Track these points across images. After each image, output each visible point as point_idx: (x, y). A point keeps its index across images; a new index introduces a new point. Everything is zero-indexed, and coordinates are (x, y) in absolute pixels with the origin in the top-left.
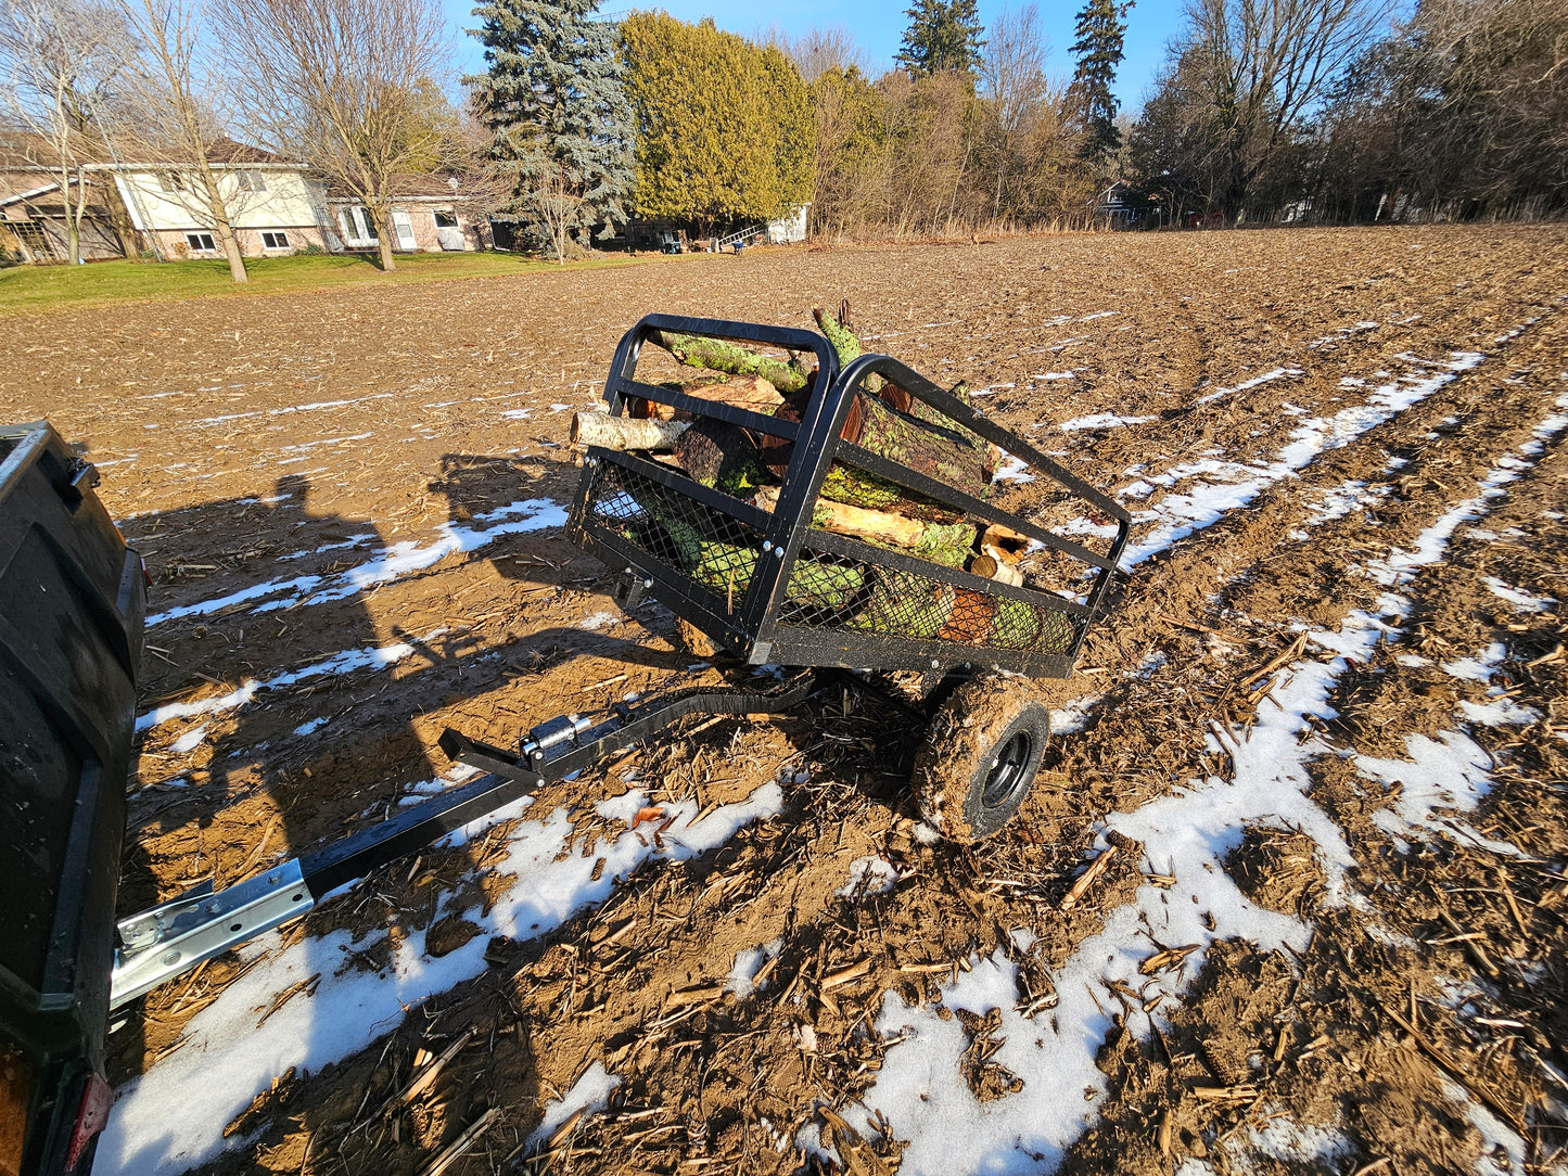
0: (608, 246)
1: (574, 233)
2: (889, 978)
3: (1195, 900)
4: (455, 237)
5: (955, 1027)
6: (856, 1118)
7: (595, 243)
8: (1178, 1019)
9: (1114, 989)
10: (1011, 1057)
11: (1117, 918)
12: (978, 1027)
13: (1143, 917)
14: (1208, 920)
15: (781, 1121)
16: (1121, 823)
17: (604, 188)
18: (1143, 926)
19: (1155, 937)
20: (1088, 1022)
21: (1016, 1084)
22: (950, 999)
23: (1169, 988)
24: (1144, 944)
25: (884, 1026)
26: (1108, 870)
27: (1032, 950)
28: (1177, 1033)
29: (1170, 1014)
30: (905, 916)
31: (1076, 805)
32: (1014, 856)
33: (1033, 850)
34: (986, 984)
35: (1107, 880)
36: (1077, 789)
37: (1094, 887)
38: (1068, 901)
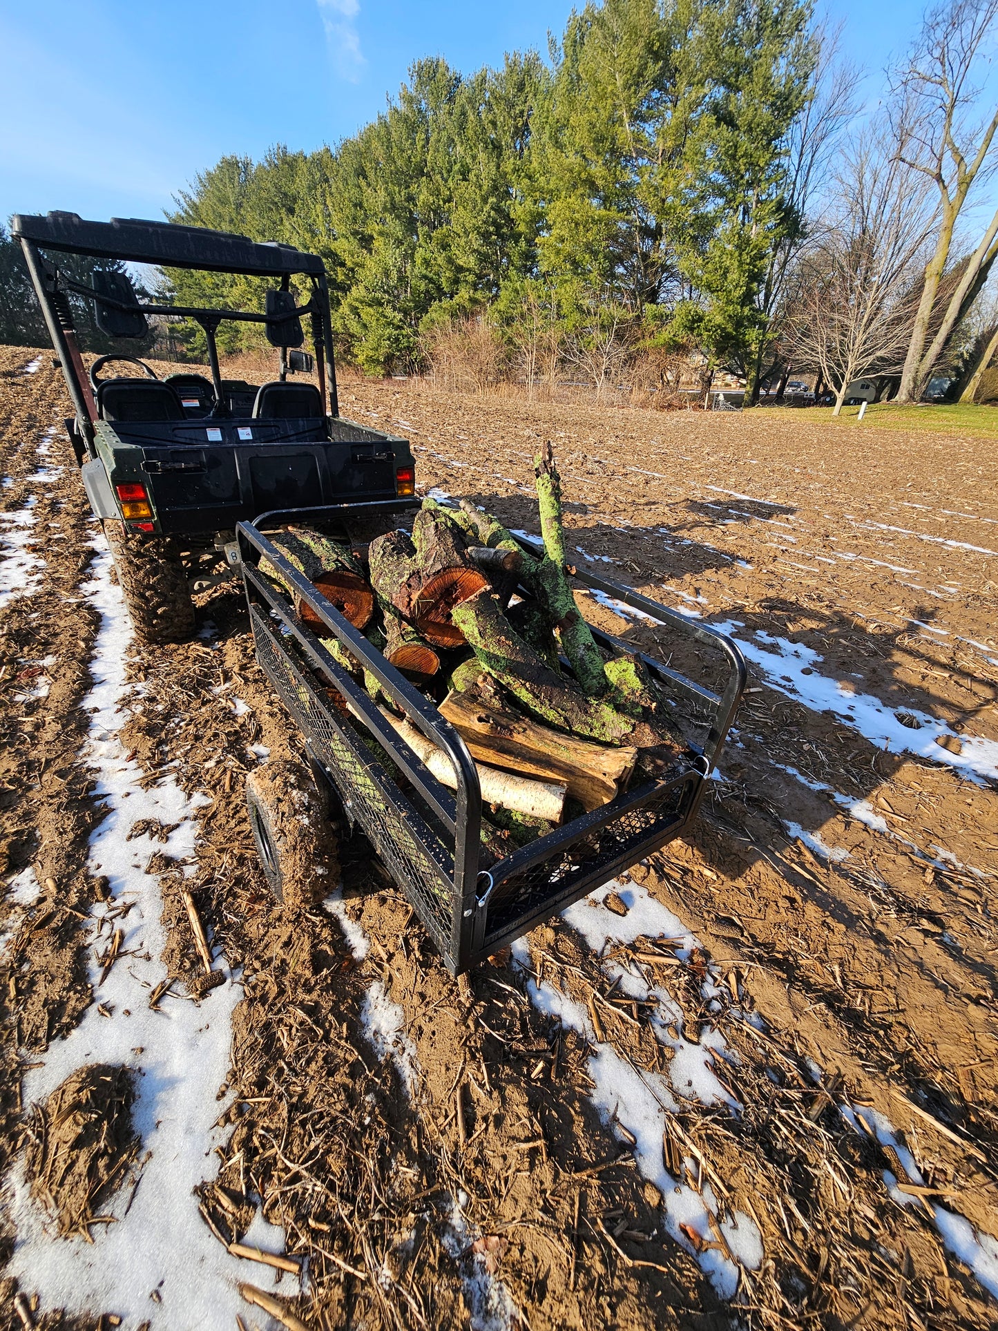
2: (215, 800)
3: (128, 1013)
5: (174, 822)
6: (169, 779)
8: (80, 934)
9: (127, 909)
10: (142, 841)
11: (160, 938)
13: (148, 958)
14: (108, 1009)
16: (227, 997)
18: (142, 953)
19: (130, 956)
20: (123, 884)
21: (130, 838)
22: (187, 824)
23: (98, 944)
24: (131, 945)
25: (196, 796)
26: (195, 954)
27: (181, 872)
28: (77, 925)
29: (88, 932)
31: (266, 964)
32: (246, 887)
33: (243, 903)
34: (182, 844)
35: (187, 945)
36: (283, 968)
37: (189, 929)
38: (188, 900)
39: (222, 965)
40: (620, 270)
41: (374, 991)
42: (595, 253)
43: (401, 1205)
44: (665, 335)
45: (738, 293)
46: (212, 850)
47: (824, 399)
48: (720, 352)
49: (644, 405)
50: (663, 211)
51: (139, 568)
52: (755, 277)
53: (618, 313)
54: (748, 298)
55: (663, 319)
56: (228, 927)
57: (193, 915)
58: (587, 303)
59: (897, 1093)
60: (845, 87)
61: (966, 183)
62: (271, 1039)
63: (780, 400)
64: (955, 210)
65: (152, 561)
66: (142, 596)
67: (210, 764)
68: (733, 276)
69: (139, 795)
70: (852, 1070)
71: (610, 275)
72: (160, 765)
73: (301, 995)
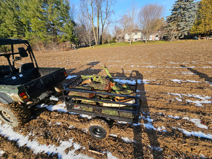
0: (182, 39)
1: (176, 37)
2: (74, 137)
4: (157, 39)
5: (72, 145)
6: (61, 141)
7: (179, 39)
10: (70, 152)
12: (72, 148)
15: (59, 136)
17: (185, 30)
21: (67, 154)
22: (74, 144)
25: (70, 140)
26: (99, 155)
27: (83, 149)
30: (81, 135)
31: (109, 147)
32: (95, 142)
33: (97, 144)
34: (77, 146)
35: (97, 155)
36: (112, 146)
37: (95, 153)
38: (90, 151)
39: (104, 152)
40: (49, 30)
41: (122, 138)
42: (44, 28)
43: (147, 150)
44: (62, 40)
45: (71, 33)
46: (84, 143)
47: (87, 46)
48: (72, 41)
49: (63, 51)
50: (53, 21)
51: (18, 110)
52: (73, 31)
53: (52, 37)
54: (72, 34)
55: (61, 38)
56: (99, 148)
57: (93, 151)
58: (45, 36)
59: (160, 110)
60: (74, 7)
61: (93, 19)
62: (120, 152)
63: (81, 47)
64: (93, 22)
65: (20, 108)
66: (20, 116)
67: (66, 134)
68: (69, 31)
69: (59, 148)
70: (156, 111)
71: (47, 31)
72: (56, 141)
73: (117, 145)
